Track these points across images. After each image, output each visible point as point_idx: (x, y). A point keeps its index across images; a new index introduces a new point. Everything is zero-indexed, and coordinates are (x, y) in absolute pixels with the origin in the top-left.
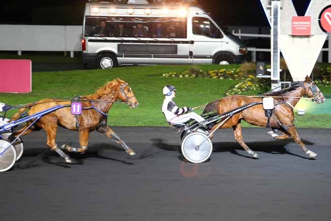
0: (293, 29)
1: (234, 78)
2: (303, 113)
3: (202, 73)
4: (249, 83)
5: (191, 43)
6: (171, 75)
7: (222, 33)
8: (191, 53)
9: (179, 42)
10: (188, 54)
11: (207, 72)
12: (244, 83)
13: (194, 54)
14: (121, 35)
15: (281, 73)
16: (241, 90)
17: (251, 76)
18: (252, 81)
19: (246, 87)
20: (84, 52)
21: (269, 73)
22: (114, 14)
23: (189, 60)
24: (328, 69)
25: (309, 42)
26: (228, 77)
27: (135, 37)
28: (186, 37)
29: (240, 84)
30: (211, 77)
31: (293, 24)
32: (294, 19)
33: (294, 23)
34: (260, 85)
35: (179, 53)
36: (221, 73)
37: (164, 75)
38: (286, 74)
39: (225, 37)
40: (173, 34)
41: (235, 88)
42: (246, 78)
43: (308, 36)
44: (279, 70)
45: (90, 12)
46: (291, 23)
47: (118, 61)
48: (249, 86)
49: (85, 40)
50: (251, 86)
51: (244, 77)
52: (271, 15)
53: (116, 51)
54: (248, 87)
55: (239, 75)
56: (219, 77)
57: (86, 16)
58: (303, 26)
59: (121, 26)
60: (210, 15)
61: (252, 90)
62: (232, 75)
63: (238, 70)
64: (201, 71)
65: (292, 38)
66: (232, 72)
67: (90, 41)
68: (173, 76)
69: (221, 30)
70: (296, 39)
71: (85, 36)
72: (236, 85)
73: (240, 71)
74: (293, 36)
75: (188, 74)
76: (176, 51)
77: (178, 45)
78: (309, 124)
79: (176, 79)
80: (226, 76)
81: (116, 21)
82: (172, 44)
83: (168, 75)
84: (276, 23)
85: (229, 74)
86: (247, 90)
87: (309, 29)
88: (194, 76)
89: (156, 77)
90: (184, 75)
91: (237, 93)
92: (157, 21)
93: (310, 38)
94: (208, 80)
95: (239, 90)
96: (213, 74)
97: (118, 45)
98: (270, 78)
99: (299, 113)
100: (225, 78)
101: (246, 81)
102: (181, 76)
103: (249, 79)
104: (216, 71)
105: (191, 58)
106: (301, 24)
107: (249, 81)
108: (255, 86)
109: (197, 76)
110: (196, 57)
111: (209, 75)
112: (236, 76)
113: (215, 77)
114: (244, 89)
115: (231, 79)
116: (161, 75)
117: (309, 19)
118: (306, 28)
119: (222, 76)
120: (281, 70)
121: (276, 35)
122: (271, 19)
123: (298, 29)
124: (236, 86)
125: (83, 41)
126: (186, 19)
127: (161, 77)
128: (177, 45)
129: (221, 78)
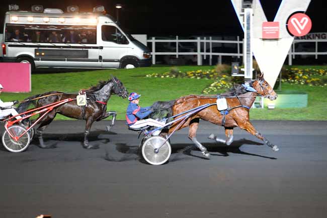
0: (264, 33)
1: (209, 78)
2: (273, 107)
3: (181, 74)
4: (223, 82)
5: (100, 49)
6: (154, 76)
7: (128, 39)
8: (100, 57)
9: (90, 48)
10: (98, 58)
11: (186, 73)
12: (219, 82)
13: (103, 58)
14: (38, 41)
15: (254, 72)
16: (217, 88)
17: (224, 76)
18: (226, 80)
19: (221, 86)
20: (5, 56)
21: (243, 73)
22: (31, 22)
23: (99, 63)
24: (292, 69)
25: (277, 45)
26: (204, 77)
27: (51, 43)
28: (96, 43)
29: (215, 83)
30: (190, 77)
31: (263, 29)
32: (264, 25)
33: (265, 28)
34: (233, 84)
35: (90, 58)
36: (198, 73)
37: (147, 76)
38: (257, 73)
39: (131, 43)
40: (85, 40)
41: (211, 86)
42: (220, 78)
43: (277, 39)
44: (252, 69)
45: (9, 21)
46: (261, 28)
47: (36, 64)
48: (224, 84)
49: (5, 45)
50: (225, 84)
51: (218, 76)
52: (244, 21)
53: (33, 55)
54: (222, 85)
55: (214, 75)
56: (196, 77)
57: (6, 24)
58: (273, 30)
59: (37, 33)
60: (117, 24)
61: (227, 88)
62: (207, 75)
63: (213, 71)
64: (180, 72)
65: (263, 41)
66: (208, 72)
67: (10, 46)
68: (156, 76)
69: (127, 37)
70: (267, 42)
71: (5, 41)
72: (212, 83)
73: (215, 72)
74: (264, 39)
75: (169, 75)
76: (87, 56)
77: (89, 50)
78: (279, 117)
79: (158, 79)
80: (202, 76)
81: (33, 28)
82: (84, 49)
83: (151, 76)
84: (248, 28)
85: (205, 74)
86: (222, 88)
87: (277, 33)
88: (174, 76)
89: (140, 78)
90: (165, 76)
91: (213, 91)
92: (70, 28)
93: (278, 41)
94: (187, 80)
95: (215, 88)
96: (191, 75)
97: (35, 50)
98: (244, 77)
99: (269, 107)
100: (202, 78)
101: (220, 81)
102: (162, 77)
103: (223, 78)
104: (193, 72)
105: (101, 61)
106: (271, 29)
107: (223, 80)
108: (229, 85)
109: (177, 76)
110: (105, 61)
111: (187, 75)
112: (211, 76)
113: (193, 77)
114: (219, 88)
115: (207, 79)
116: (145, 76)
117: (277, 24)
118: (275, 33)
119: (199, 76)
120: (253, 70)
121: (248, 39)
122: (244, 25)
123: (268, 33)
124: (212, 85)
125: (4, 46)
126: (96, 27)
127: (144, 77)
128: (87, 51)
129: (198, 78)
